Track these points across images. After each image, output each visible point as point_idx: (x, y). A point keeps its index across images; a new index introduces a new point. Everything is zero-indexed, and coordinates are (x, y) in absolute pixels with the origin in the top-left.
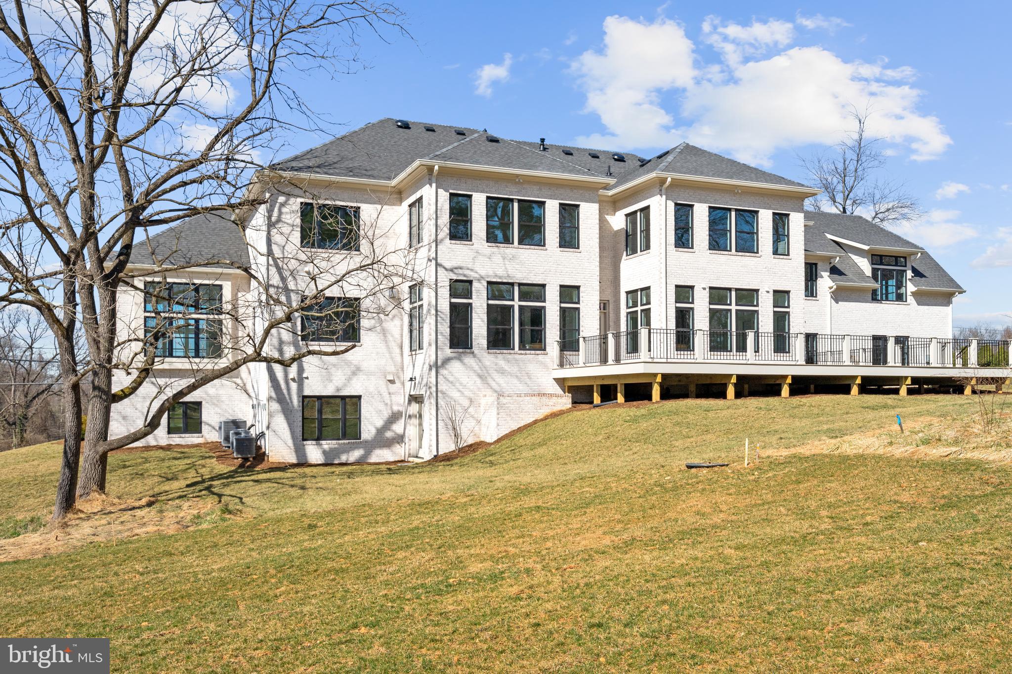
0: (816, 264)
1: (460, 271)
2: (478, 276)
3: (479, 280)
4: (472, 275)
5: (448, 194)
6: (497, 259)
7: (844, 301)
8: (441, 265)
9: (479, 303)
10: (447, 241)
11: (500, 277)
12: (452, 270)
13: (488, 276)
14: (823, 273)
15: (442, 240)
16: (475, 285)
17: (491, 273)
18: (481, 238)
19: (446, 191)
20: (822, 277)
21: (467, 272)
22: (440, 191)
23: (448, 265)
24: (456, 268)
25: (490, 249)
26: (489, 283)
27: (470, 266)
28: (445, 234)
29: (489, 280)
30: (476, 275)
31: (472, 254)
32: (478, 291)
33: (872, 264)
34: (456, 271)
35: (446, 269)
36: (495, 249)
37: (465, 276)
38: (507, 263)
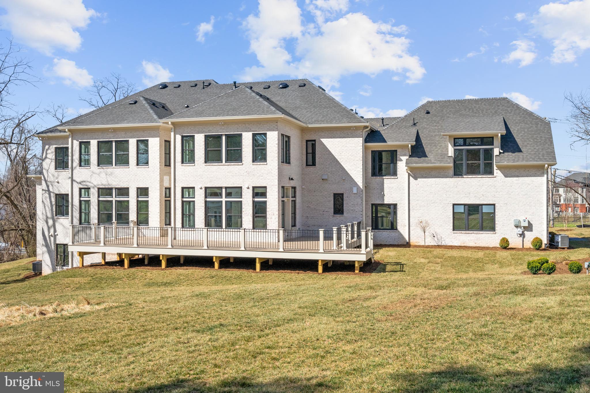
0: (396, 151)
1: (84, 183)
2: (93, 185)
3: (93, 187)
4: (90, 185)
5: (78, 142)
6: (103, 175)
7: (423, 177)
8: (75, 181)
9: (94, 199)
10: (78, 167)
11: (104, 185)
12: (80, 183)
13: (98, 185)
14: (402, 158)
15: (75, 168)
16: (92, 190)
17: (100, 183)
18: (95, 164)
19: (78, 141)
20: (401, 160)
21: (88, 184)
22: (75, 141)
23: (78, 181)
24: (82, 182)
25: (99, 170)
26: (99, 189)
27: (89, 180)
28: (77, 164)
29: (98, 187)
30: (92, 185)
31: (90, 173)
32: (93, 193)
33: (455, 146)
34: (82, 183)
35: (77, 183)
36: (102, 170)
37: (86, 185)
38: (108, 177)
